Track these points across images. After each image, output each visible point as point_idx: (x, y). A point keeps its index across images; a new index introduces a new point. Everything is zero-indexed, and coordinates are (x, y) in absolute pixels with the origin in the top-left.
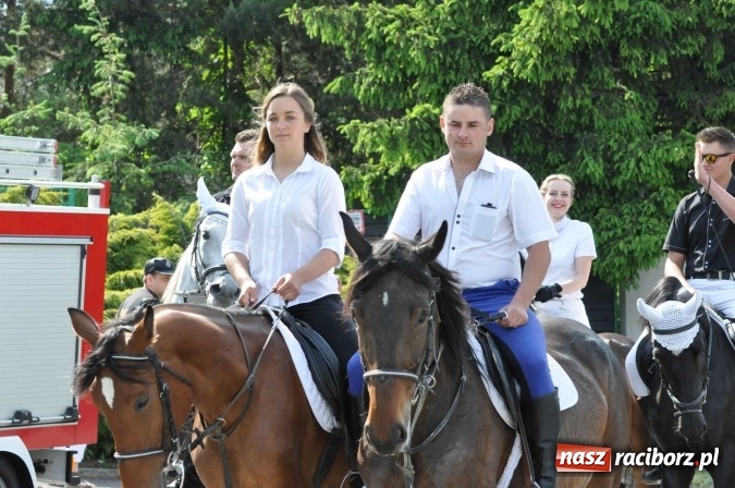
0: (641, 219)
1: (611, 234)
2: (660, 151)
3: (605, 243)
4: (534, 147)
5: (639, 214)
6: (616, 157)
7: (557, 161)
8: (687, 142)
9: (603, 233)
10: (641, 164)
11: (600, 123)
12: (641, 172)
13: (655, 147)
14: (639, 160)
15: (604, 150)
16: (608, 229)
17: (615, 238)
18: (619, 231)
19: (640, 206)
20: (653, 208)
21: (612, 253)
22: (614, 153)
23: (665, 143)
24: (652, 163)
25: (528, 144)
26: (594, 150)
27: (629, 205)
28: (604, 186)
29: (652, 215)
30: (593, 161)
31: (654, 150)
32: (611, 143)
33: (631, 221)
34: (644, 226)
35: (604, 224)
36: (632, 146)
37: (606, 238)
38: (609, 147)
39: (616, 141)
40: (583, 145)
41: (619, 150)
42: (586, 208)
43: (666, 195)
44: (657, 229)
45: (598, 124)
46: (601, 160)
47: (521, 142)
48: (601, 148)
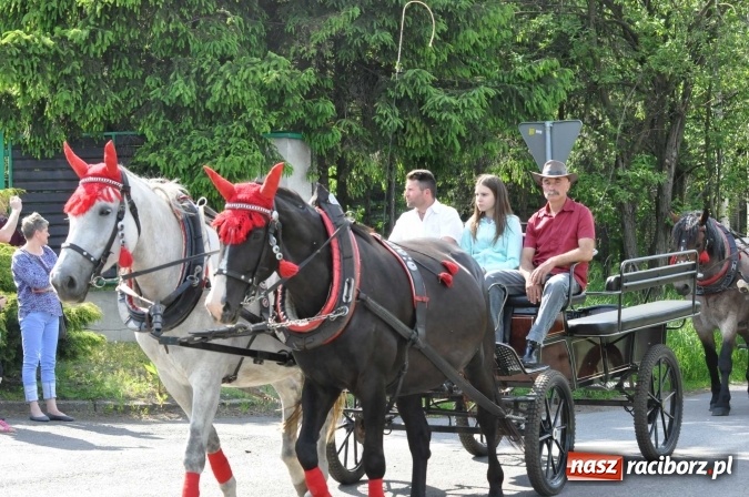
0: (230, 141)
1: (200, 155)
2: (246, 73)
3: (196, 164)
4: (134, 72)
5: (230, 135)
6: (209, 80)
7: (153, 85)
8: (274, 63)
9: (193, 154)
10: (228, 86)
11: (196, 46)
12: (228, 93)
13: (242, 69)
14: (227, 82)
15: (197, 73)
16: (199, 151)
17: (203, 159)
18: (209, 152)
19: (230, 127)
20: (242, 129)
21: (200, 174)
22: (207, 75)
23: (253, 64)
24: (238, 84)
25: (127, 67)
26: (188, 73)
27: (221, 127)
28: (199, 108)
29: (243, 136)
30: (183, 84)
31: (241, 72)
32: (203, 66)
33: (221, 143)
34: (233, 147)
35: (195, 145)
36: (222, 69)
37: (195, 160)
38: (203, 70)
39: (209, 63)
40: (177, 68)
41: (211, 72)
42: (181, 130)
43: (254, 115)
44: (246, 149)
45: (193, 47)
46: (193, 83)
47: (120, 67)
48: (193, 71)
